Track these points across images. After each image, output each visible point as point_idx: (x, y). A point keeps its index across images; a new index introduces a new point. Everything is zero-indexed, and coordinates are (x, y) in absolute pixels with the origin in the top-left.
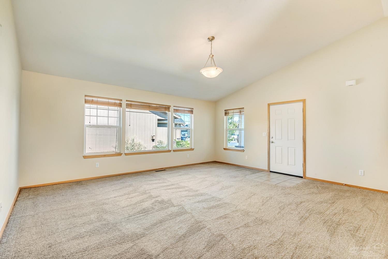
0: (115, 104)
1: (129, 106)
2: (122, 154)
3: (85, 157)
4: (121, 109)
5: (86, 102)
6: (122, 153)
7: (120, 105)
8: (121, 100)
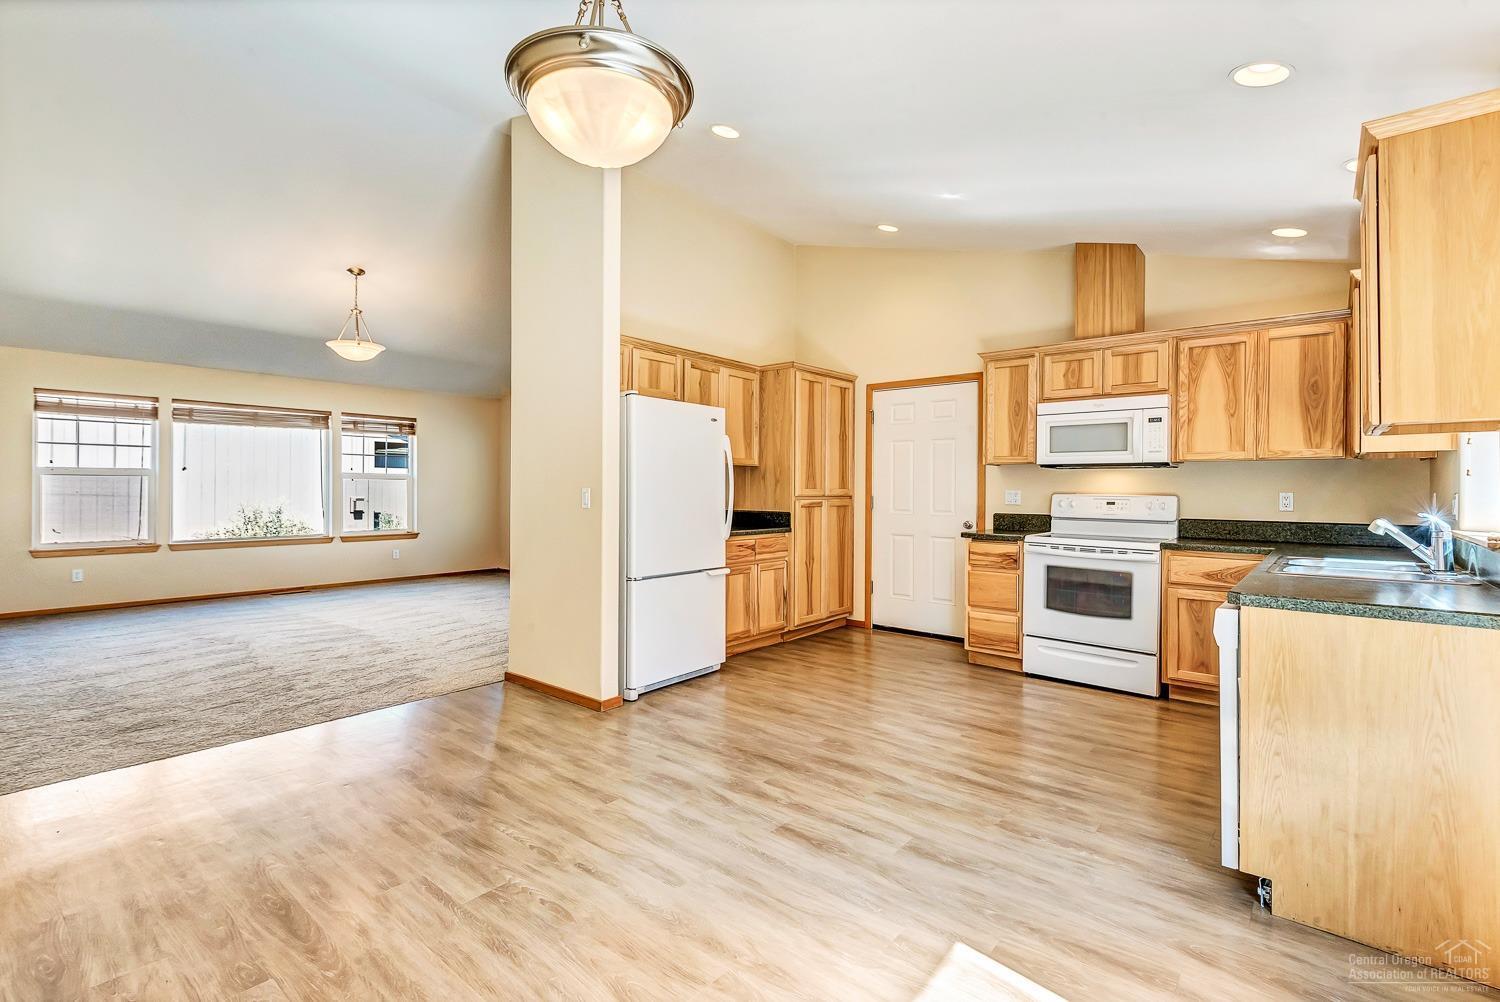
0: (135, 412)
1: (185, 414)
2: (158, 547)
3: (35, 554)
4: (157, 422)
5: (37, 406)
6: (158, 543)
7: (154, 413)
8: (156, 400)
